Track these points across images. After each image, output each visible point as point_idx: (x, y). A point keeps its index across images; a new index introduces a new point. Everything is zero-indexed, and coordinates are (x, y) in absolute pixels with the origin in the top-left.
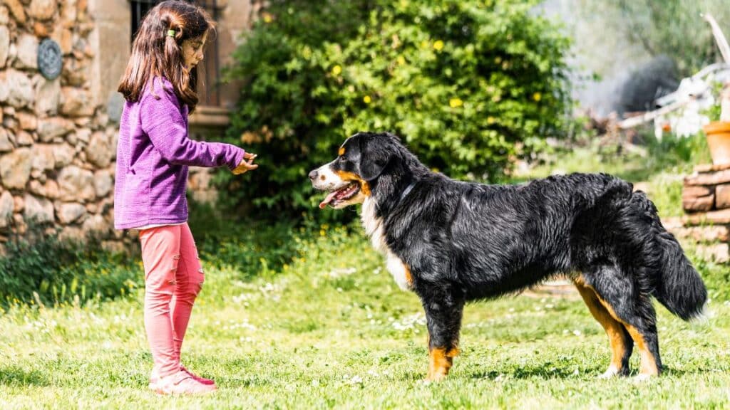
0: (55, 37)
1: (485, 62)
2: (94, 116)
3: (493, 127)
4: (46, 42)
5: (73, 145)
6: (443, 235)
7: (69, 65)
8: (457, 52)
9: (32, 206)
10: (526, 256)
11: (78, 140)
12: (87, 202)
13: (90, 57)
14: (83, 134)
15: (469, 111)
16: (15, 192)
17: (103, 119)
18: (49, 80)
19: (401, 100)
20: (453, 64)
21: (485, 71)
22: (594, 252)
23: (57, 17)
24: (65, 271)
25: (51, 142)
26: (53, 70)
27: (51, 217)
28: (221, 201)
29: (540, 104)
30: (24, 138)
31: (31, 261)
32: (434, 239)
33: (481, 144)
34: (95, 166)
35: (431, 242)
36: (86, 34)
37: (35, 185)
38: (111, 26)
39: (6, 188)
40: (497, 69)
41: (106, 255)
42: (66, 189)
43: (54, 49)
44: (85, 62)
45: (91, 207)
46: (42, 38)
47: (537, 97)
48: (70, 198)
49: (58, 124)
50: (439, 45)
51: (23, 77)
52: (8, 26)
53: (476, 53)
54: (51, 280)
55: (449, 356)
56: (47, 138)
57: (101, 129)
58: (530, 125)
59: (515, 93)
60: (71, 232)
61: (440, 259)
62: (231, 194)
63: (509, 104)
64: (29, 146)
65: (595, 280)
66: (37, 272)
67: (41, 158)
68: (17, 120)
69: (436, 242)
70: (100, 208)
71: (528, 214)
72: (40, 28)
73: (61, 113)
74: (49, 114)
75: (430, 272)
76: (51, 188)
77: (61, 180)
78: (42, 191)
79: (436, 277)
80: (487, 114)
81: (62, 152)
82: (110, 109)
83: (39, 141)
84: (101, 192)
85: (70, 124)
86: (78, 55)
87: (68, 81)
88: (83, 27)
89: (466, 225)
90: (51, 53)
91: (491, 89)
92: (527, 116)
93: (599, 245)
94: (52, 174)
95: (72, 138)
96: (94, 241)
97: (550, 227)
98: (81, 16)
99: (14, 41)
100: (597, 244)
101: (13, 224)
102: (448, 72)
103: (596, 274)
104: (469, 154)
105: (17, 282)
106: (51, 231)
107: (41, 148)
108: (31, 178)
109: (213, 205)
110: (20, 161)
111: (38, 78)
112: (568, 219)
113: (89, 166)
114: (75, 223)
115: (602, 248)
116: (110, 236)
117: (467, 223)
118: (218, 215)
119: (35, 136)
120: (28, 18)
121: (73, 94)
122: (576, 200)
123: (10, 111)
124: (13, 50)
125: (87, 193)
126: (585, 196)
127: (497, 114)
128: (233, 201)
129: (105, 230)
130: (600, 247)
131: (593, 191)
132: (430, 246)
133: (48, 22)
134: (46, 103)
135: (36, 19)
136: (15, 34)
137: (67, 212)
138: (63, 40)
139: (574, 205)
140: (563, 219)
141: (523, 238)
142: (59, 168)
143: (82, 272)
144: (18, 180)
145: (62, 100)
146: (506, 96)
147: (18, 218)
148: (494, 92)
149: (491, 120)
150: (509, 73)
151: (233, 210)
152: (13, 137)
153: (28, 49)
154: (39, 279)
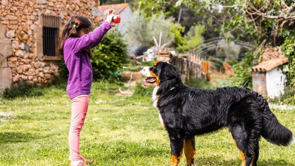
0: (28, 43)
1: (112, 48)
2: (35, 59)
3: (114, 61)
4: (26, 44)
5: (31, 64)
6: (179, 110)
7: (31, 49)
8: (107, 47)
9: (24, 77)
10: (211, 120)
11: (32, 64)
12: (34, 76)
13: (34, 47)
14: (33, 62)
15: (109, 58)
16: (20, 74)
17: (37, 59)
18: (27, 52)
19: (96, 56)
20: (106, 49)
21: (112, 50)
22: (236, 119)
23: (28, 39)
24: (30, 90)
25: (27, 64)
26: (27, 50)
27: (27, 78)
28: (60, 75)
29: (122, 57)
30: (21, 63)
31: (23, 88)
32: (176, 112)
33: (111, 65)
34: (36, 68)
35: (174, 113)
36: (34, 43)
37: (24, 73)
38: (39, 41)
39: (18, 73)
40: (114, 50)
41: (38, 86)
42: (30, 73)
43: (28, 45)
44: (34, 48)
45: (35, 77)
46: (25, 44)
47: (122, 55)
48: (31, 75)
49: (28, 60)
50: (103, 45)
51: (21, 51)
52: (19, 41)
53: (110, 47)
54: (27, 91)
55: (178, 158)
56: (26, 63)
57: (37, 61)
58: (120, 61)
59: (118, 54)
60: (31, 82)
61: (177, 120)
62: (62, 74)
63: (117, 57)
64: (22, 65)
65: (233, 130)
66: (24, 90)
67: (25, 67)
68: (20, 60)
69: (176, 113)
70: (36, 77)
71: (213, 103)
72: (25, 42)
73: (29, 58)
74: (27, 58)
75: (172, 125)
76: (27, 73)
77: (29, 72)
78: (25, 74)
79: (174, 127)
80: (112, 59)
81: (29, 66)
82: (39, 57)
83: (25, 64)
84: (37, 74)
85: (30, 60)
86: (32, 47)
87: (30, 52)
88: (33, 41)
89: (188, 107)
90: (27, 47)
91: (113, 54)
92: (120, 59)
93: (238, 117)
94: (27, 70)
95: (31, 63)
96: (35, 83)
97: (221, 109)
98: (33, 39)
99: (20, 44)
100: (237, 116)
101: (19, 80)
102: (105, 51)
103: (234, 128)
104: (108, 67)
105: (20, 92)
106: (27, 82)
107: (25, 65)
108: (23, 71)
109: (58, 76)
110: (21, 68)
111: (24, 52)
112: (228, 106)
113: (34, 68)
114: (32, 80)
115: (239, 118)
116: (38, 82)
117: (189, 106)
118: (60, 78)
119: (24, 63)
120: (22, 39)
121: (31, 55)
122: (232, 98)
123: (19, 58)
124: (20, 46)
125: (34, 74)
126: (236, 97)
127: (114, 59)
128: (63, 75)
129: (37, 81)
130: (238, 118)
131: (240, 95)
132: (173, 114)
133: (26, 40)
134: (26, 56)
135: (24, 40)
136: (20, 43)
137: (30, 78)
138: (30, 44)
139: (231, 100)
140: (227, 105)
141: (211, 112)
142: (28, 69)
143: (33, 90)
144: (20, 71)
145: (29, 55)
146: (116, 55)
147: (20, 79)
148: (113, 55)
149: (113, 60)
150: (116, 51)
151: (63, 77)
152: (19, 63)
153: (22, 46)
154: (25, 91)
